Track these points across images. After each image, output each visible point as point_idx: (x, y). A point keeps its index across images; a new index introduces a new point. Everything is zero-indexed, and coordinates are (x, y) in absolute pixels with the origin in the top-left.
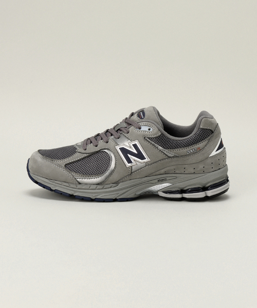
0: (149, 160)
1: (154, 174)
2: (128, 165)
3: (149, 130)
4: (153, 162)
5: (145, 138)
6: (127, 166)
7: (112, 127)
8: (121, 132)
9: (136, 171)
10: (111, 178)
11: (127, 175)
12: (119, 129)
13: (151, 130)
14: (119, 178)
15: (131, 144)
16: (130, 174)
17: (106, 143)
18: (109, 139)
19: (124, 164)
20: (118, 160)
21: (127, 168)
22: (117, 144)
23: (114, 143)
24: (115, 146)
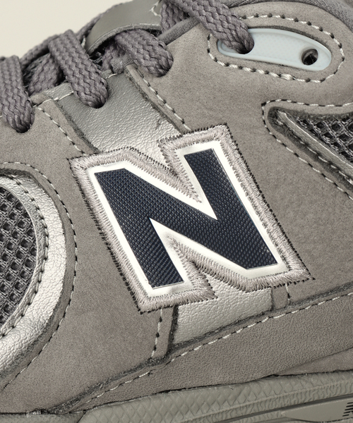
0: (296, 271)
1: (324, 364)
2: (153, 294)
3: (309, 58)
4: (320, 285)
5: (274, 114)
6: (145, 305)
7: (77, 26)
8: (119, 62)
9: (201, 339)
10: (29, 375)
11: (139, 359)
12: (110, 42)
13: (322, 63)
14: (87, 381)
15: (181, 153)
16: (164, 359)
17: (14, 131)
18: (38, 105)
19: (124, 286)
20: (88, 259)
21: (142, 313)
22: (86, 146)
23: (66, 135)
24: (70, 160)
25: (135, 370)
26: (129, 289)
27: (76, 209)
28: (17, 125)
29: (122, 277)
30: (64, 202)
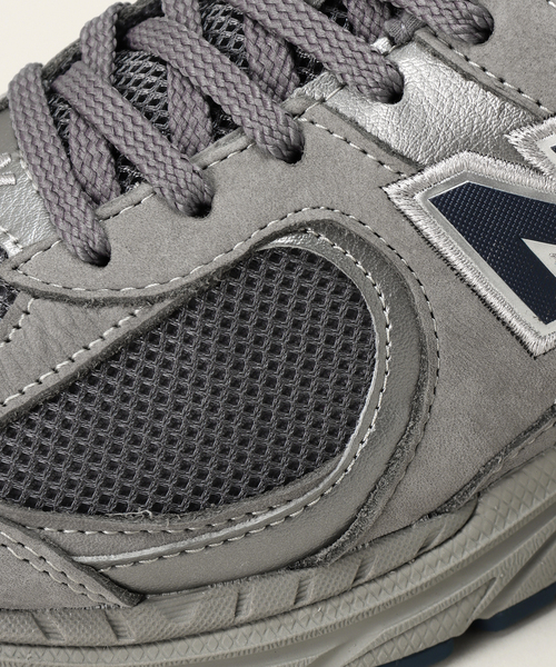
11: (539, 411)
14: (480, 460)
17: (283, 164)
18: (300, 116)
19: (506, 332)
20: (450, 312)
21: (535, 358)
22: (403, 164)
23: (365, 152)
24: (385, 189)
25: (538, 427)
26: (513, 333)
27: (414, 252)
28: (285, 153)
29: (500, 322)
30: (392, 246)
